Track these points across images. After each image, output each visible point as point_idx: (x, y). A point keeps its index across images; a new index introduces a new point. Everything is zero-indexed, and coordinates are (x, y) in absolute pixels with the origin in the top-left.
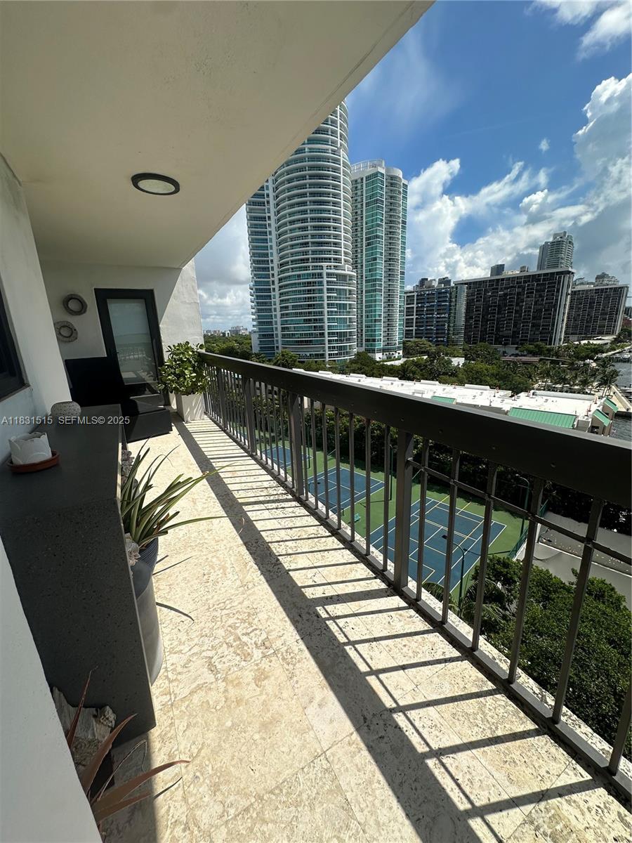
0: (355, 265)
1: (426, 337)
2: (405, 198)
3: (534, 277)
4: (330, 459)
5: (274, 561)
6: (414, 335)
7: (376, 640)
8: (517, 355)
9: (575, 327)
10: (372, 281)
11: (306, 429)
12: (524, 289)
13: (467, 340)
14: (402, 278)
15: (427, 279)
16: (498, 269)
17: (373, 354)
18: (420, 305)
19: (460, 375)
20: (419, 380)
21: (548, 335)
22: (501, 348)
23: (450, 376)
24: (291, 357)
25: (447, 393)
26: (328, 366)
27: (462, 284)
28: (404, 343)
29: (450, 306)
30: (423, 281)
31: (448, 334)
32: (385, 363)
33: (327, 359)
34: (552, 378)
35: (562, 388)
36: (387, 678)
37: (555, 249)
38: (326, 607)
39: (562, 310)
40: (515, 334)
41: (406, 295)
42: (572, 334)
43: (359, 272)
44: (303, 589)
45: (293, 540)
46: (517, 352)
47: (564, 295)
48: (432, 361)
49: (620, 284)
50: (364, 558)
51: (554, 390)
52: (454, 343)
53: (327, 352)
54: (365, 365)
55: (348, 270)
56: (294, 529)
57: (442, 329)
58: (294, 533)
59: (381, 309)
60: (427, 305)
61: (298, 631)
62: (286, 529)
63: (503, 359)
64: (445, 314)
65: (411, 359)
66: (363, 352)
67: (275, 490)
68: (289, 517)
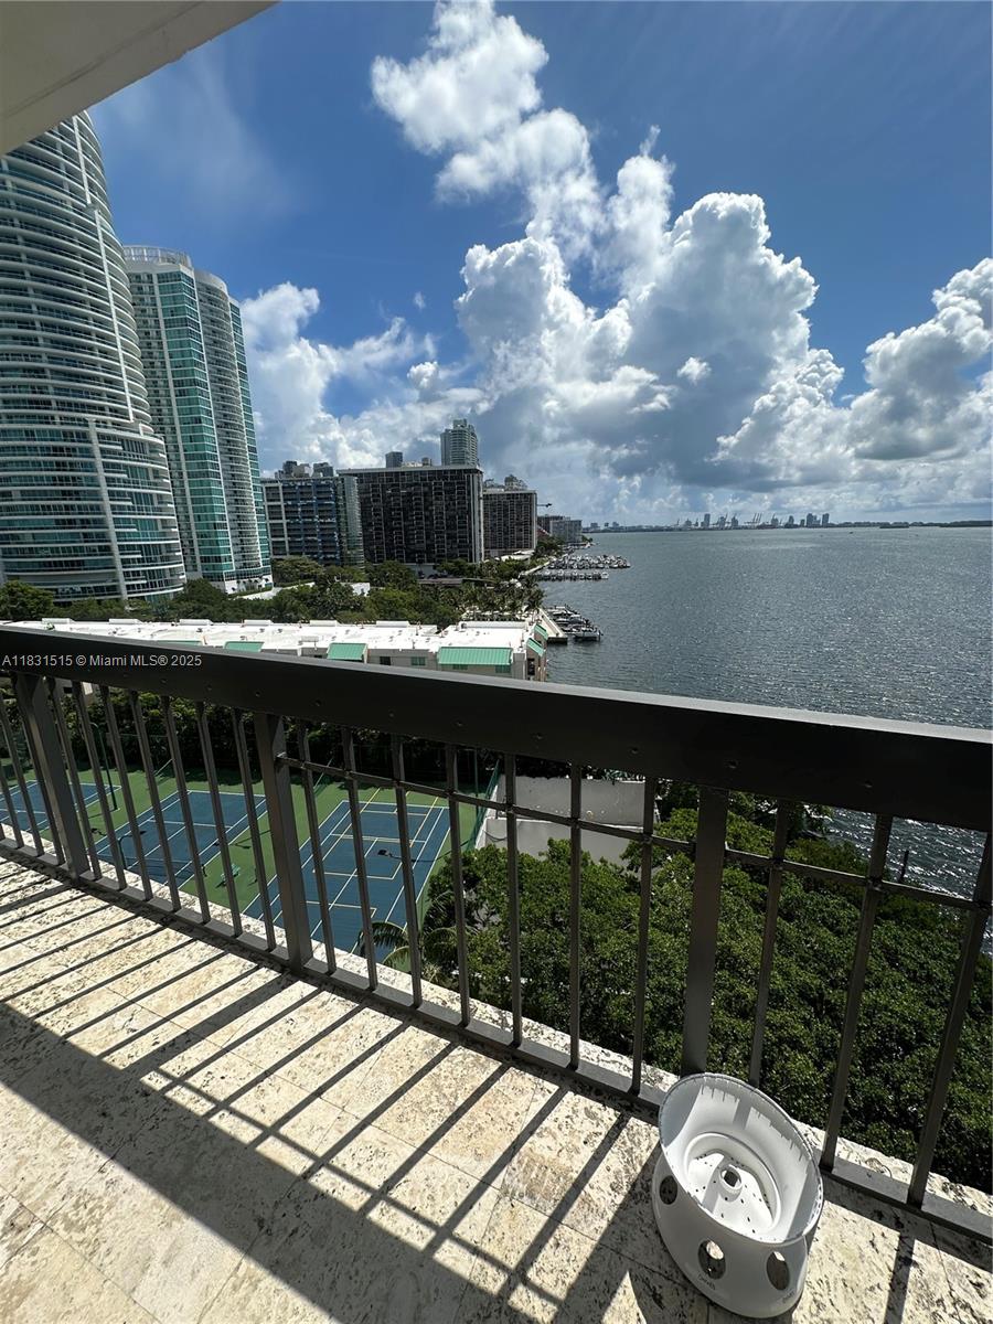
0: (159, 426)
1: (307, 554)
2: (237, 328)
3: (440, 474)
4: (160, 783)
5: (23, 1033)
6: (287, 549)
7: (267, 1074)
8: (436, 576)
9: (494, 539)
10: (198, 457)
11: (96, 735)
12: (430, 488)
13: (369, 557)
14: (253, 458)
15: (295, 463)
16: (394, 458)
17: (219, 583)
18: (290, 503)
19: (367, 609)
20: (306, 621)
21: (466, 549)
22: (415, 567)
23: (352, 610)
24: (34, 596)
25: (353, 636)
26: (128, 608)
27: (350, 475)
28: (272, 563)
29: (337, 506)
30: (289, 465)
31: (341, 548)
32: (245, 597)
33: (125, 595)
34: (479, 603)
35: (492, 616)
36: (293, 1127)
37: (457, 438)
38: (162, 1067)
39: (477, 519)
40: (430, 547)
41: (264, 486)
42: (492, 548)
43: (169, 439)
44: (106, 1059)
45: (72, 969)
46: (436, 572)
47: (476, 499)
48: (323, 590)
49: (530, 489)
50: (231, 942)
51: (484, 619)
52: (353, 562)
53: (123, 583)
54: (205, 602)
55: (144, 433)
56: (71, 947)
57: (330, 541)
58: (74, 956)
59: (222, 506)
60: (301, 503)
61: (101, 1149)
62: (53, 952)
63: (420, 582)
64: (331, 518)
65: (289, 588)
66: (199, 580)
67: (14, 880)
68: (57, 927)
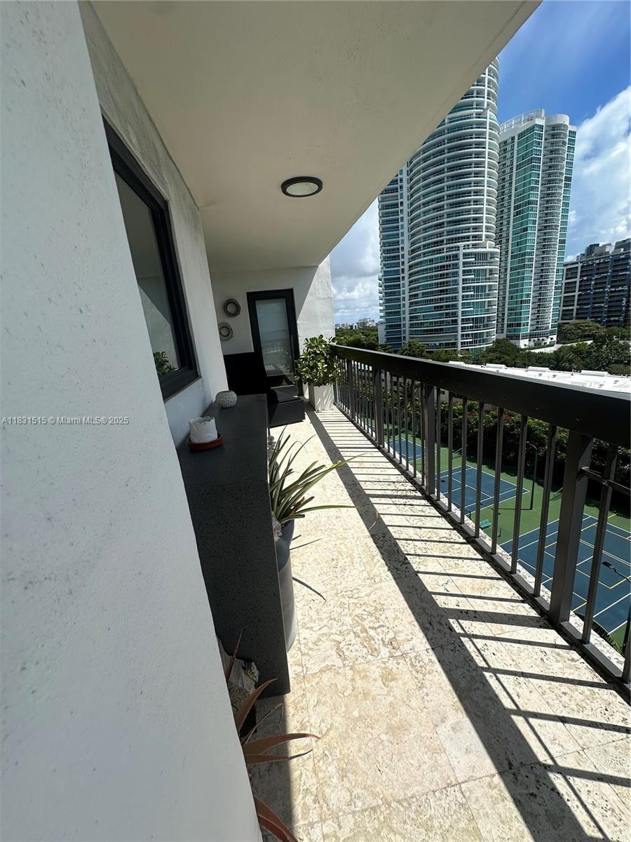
1: (592, 318)
2: (571, 149)
4: (456, 458)
5: (401, 559)
6: (574, 315)
7: (524, 675)
10: (520, 256)
14: (562, 248)
15: (598, 245)
17: (516, 341)
18: (585, 278)
20: (578, 370)
23: (625, 365)
24: (418, 347)
26: (460, 355)
28: (559, 326)
30: (592, 248)
32: (533, 351)
33: (460, 348)
36: (539, 725)
38: (460, 621)
41: (565, 268)
43: (504, 247)
44: (433, 596)
45: (422, 541)
48: (601, 347)
50: (508, 575)
53: (460, 341)
55: (489, 247)
56: (423, 529)
57: (616, 306)
58: (424, 534)
59: (530, 288)
60: (596, 277)
62: (415, 527)
64: (622, 286)
65: (569, 345)
66: (504, 339)
67: (403, 485)
68: (418, 516)
